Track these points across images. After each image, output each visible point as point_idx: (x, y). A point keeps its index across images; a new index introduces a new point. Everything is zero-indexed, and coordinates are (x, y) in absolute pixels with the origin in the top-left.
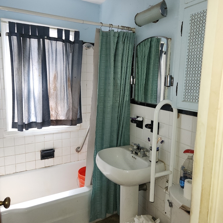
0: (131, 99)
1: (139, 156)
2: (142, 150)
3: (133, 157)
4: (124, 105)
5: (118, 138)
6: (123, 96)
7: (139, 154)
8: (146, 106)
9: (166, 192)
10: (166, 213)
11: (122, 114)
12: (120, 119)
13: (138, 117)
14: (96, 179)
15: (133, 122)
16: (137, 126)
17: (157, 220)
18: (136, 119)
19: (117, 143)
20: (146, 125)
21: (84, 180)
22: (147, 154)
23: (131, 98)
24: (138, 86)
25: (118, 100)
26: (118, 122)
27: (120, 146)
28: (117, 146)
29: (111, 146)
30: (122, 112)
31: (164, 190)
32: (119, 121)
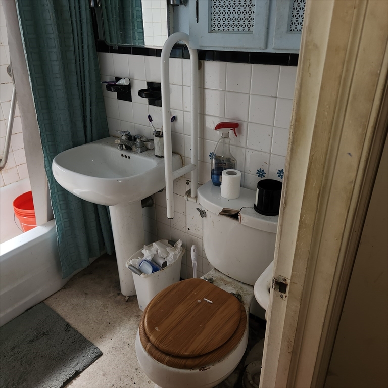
0: (96, 41)
1: (135, 152)
2: (137, 140)
3: (122, 155)
4: (85, 56)
5: (85, 127)
6: (80, 35)
7: (134, 148)
8: (133, 54)
9: (189, 198)
10: (189, 229)
11: (84, 75)
12: (82, 87)
13: (118, 79)
14: (59, 208)
15: (112, 88)
16: (119, 98)
17: (177, 242)
18: (117, 83)
19: (86, 136)
20: (140, 91)
21: (34, 217)
22: (149, 145)
23: (95, 39)
24: (107, 12)
25: (72, 44)
26: (81, 94)
27: (92, 141)
28: (86, 143)
29: (75, 145)
30: (84, 71)
31: (186, 197)
32: (82, 92)
